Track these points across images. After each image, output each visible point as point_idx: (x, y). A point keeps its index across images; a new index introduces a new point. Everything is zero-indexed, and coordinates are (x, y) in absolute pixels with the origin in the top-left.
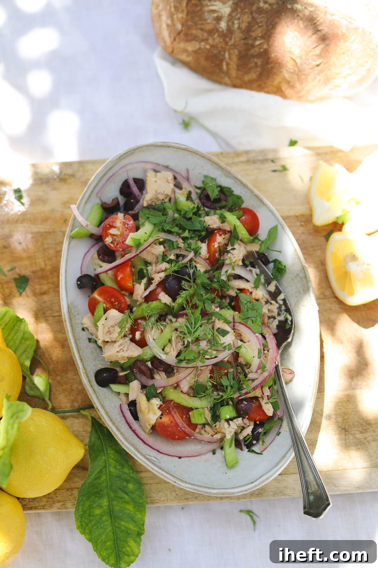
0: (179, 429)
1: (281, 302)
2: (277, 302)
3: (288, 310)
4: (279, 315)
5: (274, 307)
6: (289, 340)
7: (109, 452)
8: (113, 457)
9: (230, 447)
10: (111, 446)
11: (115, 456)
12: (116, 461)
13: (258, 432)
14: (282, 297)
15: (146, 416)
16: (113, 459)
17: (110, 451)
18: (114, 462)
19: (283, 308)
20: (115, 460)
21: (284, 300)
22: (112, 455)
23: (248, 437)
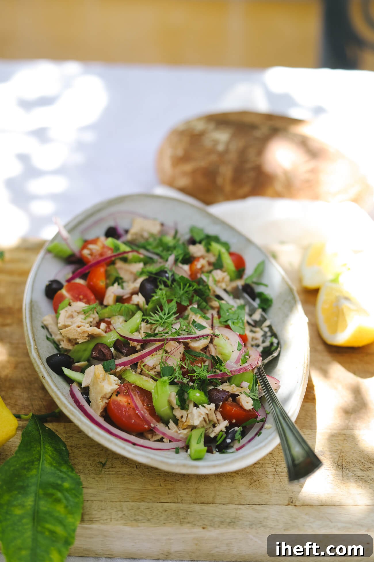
0: (137, 412)
1: (267, 329)
2: (262, 329)
3: (274, 335)
4: (264, 342)
5: (259, 334)
6: (275, 354)
7: (46, 447)
8: (51, 454)
9: (198, 443)
10: (50, 444)
11: (53, 453)
12: (54, 459)
13: (234, 430)
14: (267, 323)
15: (100, 384)
16: (50, 456)
17: (48, 447)
18: (51, 460)
19: (269, 334)
20: (52, 458)
21: (270, 327)
22: (49, 451)
23: (221, 433)
